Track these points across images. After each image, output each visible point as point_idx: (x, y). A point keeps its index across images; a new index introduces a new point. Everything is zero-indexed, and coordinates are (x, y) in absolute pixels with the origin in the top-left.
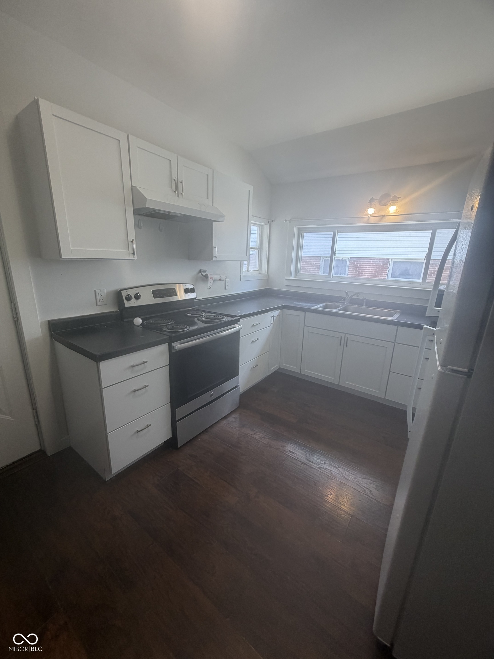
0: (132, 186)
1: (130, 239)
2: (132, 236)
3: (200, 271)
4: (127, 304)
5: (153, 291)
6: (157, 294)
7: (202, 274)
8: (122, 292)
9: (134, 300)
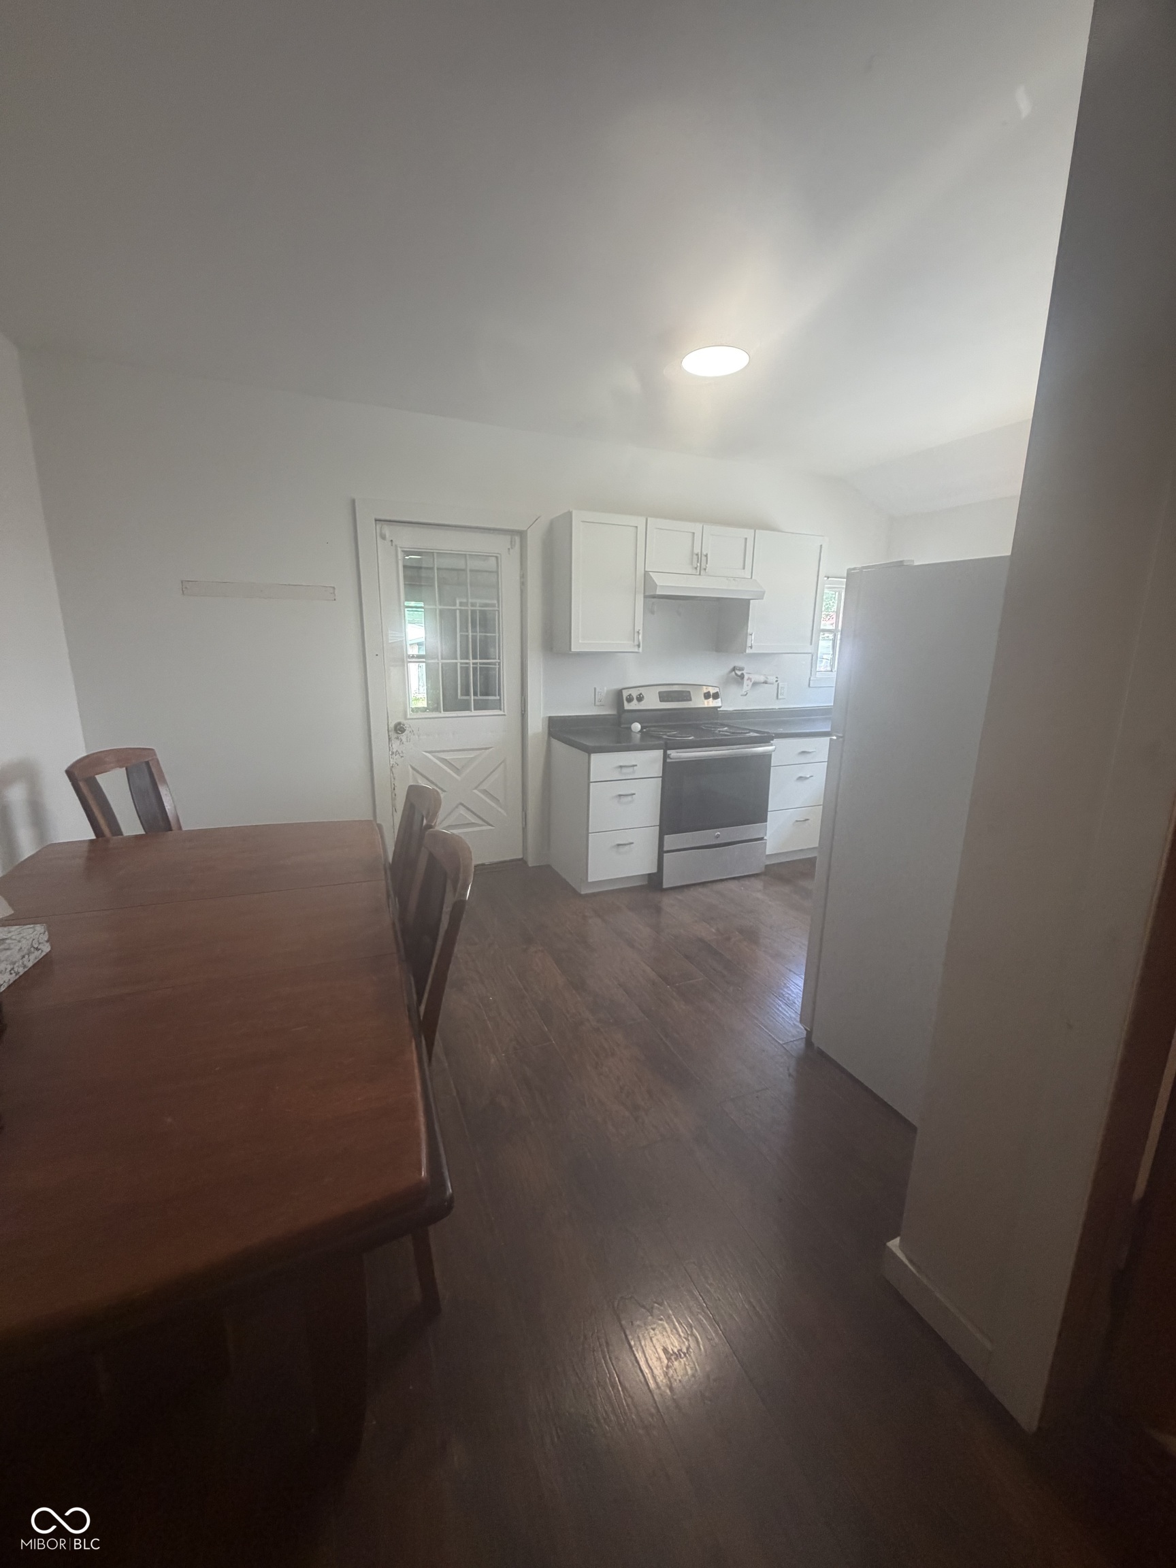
0: (645, 571)
1: (636, 630)
2: (639, 627)
3: (734, 669)
4: (627, 706)
5: (660, 693)
6: (664, 697)
7: (736, 674)
8: (623, 691)
9: (635, 701)
